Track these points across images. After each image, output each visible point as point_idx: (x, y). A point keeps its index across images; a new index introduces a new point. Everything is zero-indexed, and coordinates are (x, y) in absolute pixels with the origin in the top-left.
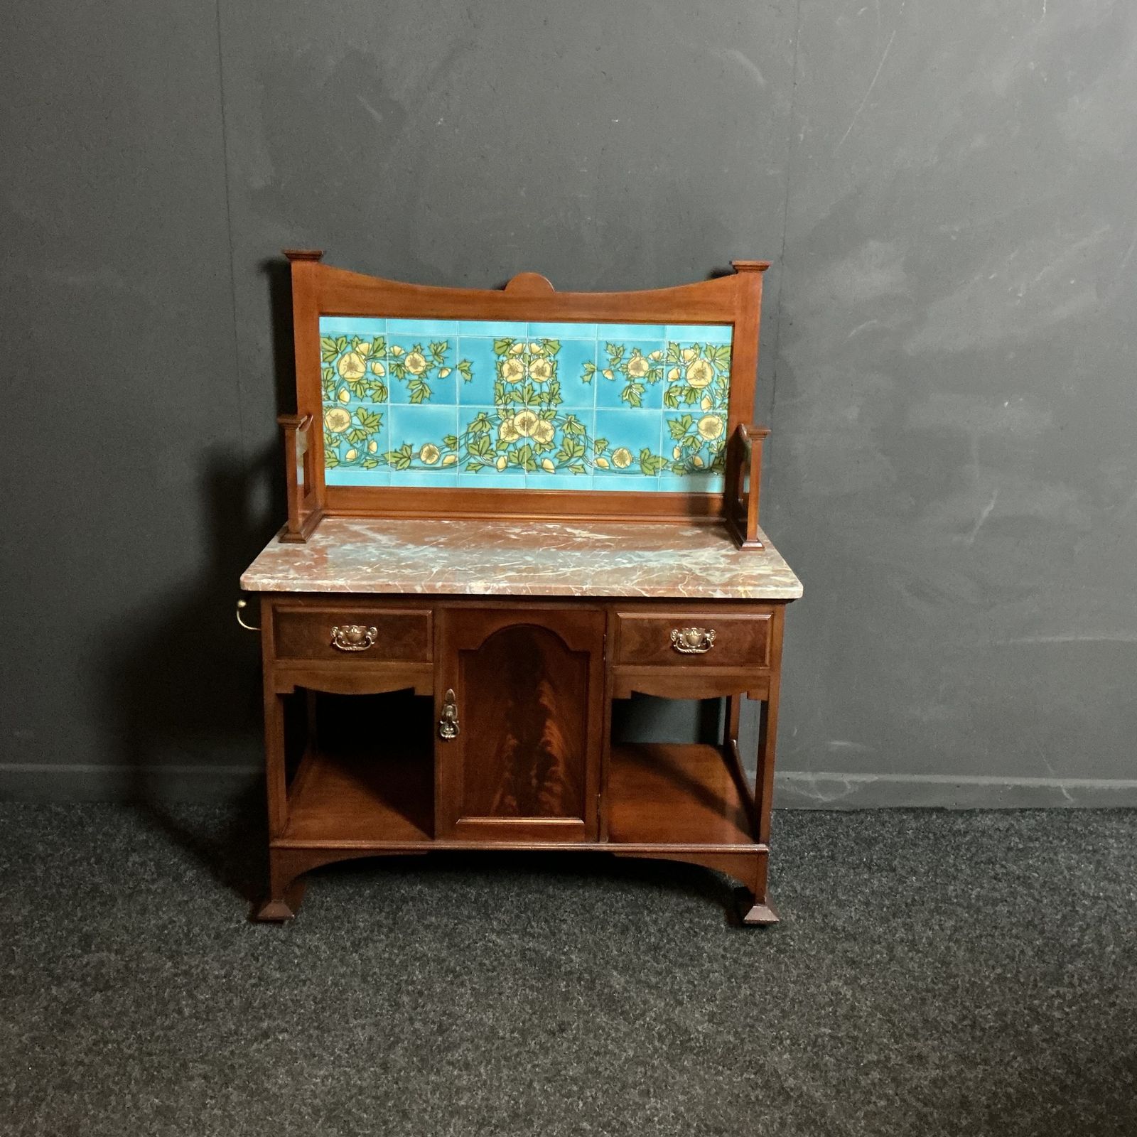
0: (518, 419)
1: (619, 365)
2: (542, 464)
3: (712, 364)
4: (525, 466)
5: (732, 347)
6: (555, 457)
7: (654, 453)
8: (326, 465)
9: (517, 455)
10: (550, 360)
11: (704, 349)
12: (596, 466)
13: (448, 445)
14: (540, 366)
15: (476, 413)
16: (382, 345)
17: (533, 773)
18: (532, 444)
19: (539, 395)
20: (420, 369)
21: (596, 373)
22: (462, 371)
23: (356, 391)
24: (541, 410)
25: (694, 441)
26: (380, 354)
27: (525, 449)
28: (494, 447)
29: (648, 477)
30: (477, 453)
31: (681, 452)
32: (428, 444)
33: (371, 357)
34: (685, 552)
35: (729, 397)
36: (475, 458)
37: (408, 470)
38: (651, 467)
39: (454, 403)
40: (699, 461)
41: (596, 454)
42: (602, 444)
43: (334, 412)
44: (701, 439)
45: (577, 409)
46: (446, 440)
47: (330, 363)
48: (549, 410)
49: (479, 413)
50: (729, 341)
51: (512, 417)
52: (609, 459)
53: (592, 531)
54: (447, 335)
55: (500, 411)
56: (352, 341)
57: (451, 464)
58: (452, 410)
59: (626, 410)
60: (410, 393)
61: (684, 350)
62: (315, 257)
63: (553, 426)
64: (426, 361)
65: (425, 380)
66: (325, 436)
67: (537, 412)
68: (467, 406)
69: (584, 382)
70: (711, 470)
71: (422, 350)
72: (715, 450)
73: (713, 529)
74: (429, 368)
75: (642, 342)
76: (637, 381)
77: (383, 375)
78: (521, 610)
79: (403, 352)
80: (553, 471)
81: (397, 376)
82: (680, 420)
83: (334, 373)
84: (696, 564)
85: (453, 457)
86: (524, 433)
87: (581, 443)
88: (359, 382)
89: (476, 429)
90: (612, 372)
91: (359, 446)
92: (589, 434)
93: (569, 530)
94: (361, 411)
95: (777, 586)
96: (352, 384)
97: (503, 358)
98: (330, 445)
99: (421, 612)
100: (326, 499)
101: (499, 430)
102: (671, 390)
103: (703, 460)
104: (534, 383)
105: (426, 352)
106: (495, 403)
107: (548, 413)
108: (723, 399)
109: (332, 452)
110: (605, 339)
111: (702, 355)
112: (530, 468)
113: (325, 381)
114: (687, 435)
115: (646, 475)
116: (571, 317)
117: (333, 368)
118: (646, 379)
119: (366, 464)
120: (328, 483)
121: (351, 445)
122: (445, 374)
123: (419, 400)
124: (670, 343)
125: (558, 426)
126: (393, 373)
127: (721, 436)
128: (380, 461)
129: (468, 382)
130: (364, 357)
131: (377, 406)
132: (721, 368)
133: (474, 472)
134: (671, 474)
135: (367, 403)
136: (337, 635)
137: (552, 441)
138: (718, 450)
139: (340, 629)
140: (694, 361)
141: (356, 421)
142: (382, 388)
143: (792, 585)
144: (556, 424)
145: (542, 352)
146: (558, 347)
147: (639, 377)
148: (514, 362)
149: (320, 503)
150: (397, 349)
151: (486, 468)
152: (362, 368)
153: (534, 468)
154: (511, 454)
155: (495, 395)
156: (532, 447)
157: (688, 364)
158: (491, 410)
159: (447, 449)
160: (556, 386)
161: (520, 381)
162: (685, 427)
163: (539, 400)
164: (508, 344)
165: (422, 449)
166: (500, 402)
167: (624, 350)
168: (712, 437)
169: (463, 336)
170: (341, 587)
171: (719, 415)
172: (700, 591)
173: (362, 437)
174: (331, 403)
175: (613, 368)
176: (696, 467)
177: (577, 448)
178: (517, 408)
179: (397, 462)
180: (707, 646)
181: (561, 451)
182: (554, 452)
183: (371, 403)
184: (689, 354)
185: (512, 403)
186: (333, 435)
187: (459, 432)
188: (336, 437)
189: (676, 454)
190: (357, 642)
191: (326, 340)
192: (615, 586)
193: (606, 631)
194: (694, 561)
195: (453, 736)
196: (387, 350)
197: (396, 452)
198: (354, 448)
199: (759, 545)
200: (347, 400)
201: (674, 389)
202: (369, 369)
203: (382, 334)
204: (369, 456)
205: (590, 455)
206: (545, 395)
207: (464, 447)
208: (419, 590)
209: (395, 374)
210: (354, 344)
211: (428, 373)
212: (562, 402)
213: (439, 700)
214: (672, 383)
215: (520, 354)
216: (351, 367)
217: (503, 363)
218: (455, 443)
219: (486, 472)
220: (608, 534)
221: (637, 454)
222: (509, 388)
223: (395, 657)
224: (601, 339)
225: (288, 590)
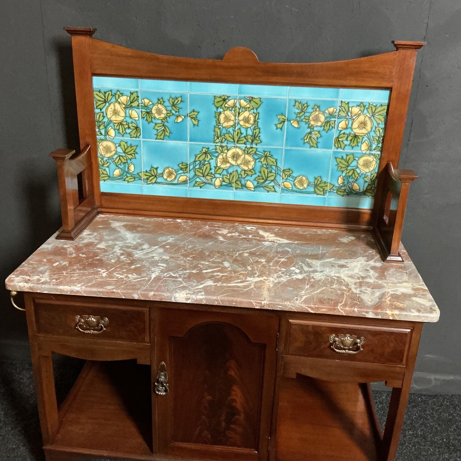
0: (230, 153)
1: (303, 117)
2: (246, 184)
3: (372, 118)
4: (234, 185)
5: (388, 106)
6: (255, 180)
7: (324, 180)
8: (101, 179)
9: (228, 177)
10: (254, 113)
11: (367, 107)
12: (283, 187)
13: (181, 169)
14: (247, 116)
15: (201, 148)
16: (136, 98)
17: (223, 418)
18: (239, 170)
19: (245, 137)
20: (163, 116)
21: (286, 122)
22: (192, 118)
23: (119, 129)
24: (246, 147)
25: (353, 173)
26: (134, 104)
27: (235, 173)
28: (213, 171)
29: (319, 196)
30: (202, 175)
31: (344, 180)
32: (168, 168)
33: (128, 106)
34: (342, 262)
35: (383, 143)
36: (200, 179)
37: (155, 185)
38: (322, 190)
39: (186, 140)
40: (356, 187)
41: (283, 179)
42: (288, 173)
43: (105, 143)
44: (359, 172)
45: (272, 147)
46: (180, 165)
47: (101, 109)
48: (252, 148)
49: (203, 148)
50: (386, 101)
51: (226, 151)
52: (292, 183)
53: (277, 235)
54: (182, 92)
55: (218, 147)
56: (117, 94)
57: (184, 181)
58: (184, 145)
59: (307, 150)
60: (155, 132)
61: (352, 107)
62: (89, 33)
63: (254, 158)
64: (167, 111)
65: (166, 124)
66: (100, 159)
67: (244, 148)
68: (195, 143)
69: (277, 128)
70: (364, 193)
71: (164, 102)
72: (368, 179)
73: (363, 236)
74: (169, 115)
75: (320, 101)
76: (315, 129)
77: (137, 119)
78: (215, 312)
79: (151, 103)
80: (253, 189)
81: (147, 120)
82: (345, 157)
83: (104, 117)
84: (351, 277)
85: (185, 177)
86: (233, 163)
87: (273, 171)
88: (121, 124)
89: (201, 159)
90: (298, 122)
91: (122, 166)
92: (279, 165)
93: (261, 232)
94: (122, 143)
95: (419, 311)
96: (116, 125)
97: (220, 110)
98: (103, 165)
99: (140, 309)
100: (101, 201)
101: (216, 160)
102: (340, 136)
103: (360, 185)
104: (242, 129)
105: (167, 104)
106: (214, 142)
107: (251, 150)
108: (378, 144)
109: (104, 170)
110: (294, 98)
111: (365, 111)
112: (237, 186)
113: (97, 121)
114: (349, 168)
115: (317, 194)
116: (271, 81)
117: (103, 113)
118: (323, 128)
119: (127, 179)
120: (102, 191)
121: (117, 166)
122: (180, 120)
123: (162, 137)
124: (342, 102)
125: (257, 159)
126: (144, 118)
127: (374, 170)
128: (136, 177)
129: (195, 126)
130: (124, 106)
131: (134, 140)
132: (379, 121)
133: (199, 187)
134: (336, 194)
135: (127, 138)
136: (79, 321)
137: (253, 169)
138: (371, 180)
139: (81, 317)
140: (359, 115)
141: (119, 150)
142: (137, 128)
143: (431, 310)
144: (256, 157)
145: (248, 106)
146: (259, 103)
147: (317, 126)
148: (228, 113)
149: (97, 203)
150: (146, 101)
151: (207, 185)
152: (122, 114)
153: (240, 187)
154: (224, 177)
155: (214, 135)
156: (239, 172)
157: (354, 118)
158: (212, 146)
159: (181, 172)
160: (257, 131)
161: (232, 126)
162: (348, 163)
163: (245, 140)
164: (224, 100)
165: (164, 171)
166: (217, 141)
167: (307, 106)
168: (367, 171)
169: (193, 93)
170: (78, 291)
171: (374, 155)
172: (356, 311)
173: (123, 161)
174: (102, 137)
175: (298, 119)
176: (354, 190)
177: (270, 174)
178: (230, 145)
179: (148, 179)
180: (358, 349)
181: (259, 176)
182: (254, 176)
183: (130, 138)
184: (356, 110)
185: (226, 141)
186: (105, 159)
187: (190, 160)
188: (106, 160)
189: (340, 181)
190: (94, 327)
191: (98, 93)
192: (287, 303)
193: (279, 332)
194: (350, 273)
195: (164, 394)
196: (140, 101)
197: (147, 172)
198: (119, 168)
199: (400, 259)
200: (114, 136)
201: (342, 136)
202: (128, 115)
203: (137, 90)
204: (129, 174)
205: (279, 180)
206: (249, 137)
207: (192, 171)
208: (136, 297)
209: (145, 118)
210: (117, 96)
211: (168, 119)
212: (261, 142)
213: (154, 368)
214: (341, 131)
215: (232, 108)
216: (115, 113)
217: (220, 113)
218: (186, 168)
219: (207, 188)
220: (288, 239)
221: (312, 180)
222: (224, 131)
223: (121, 338)
224: (290, 97)
225: (39, 291)
